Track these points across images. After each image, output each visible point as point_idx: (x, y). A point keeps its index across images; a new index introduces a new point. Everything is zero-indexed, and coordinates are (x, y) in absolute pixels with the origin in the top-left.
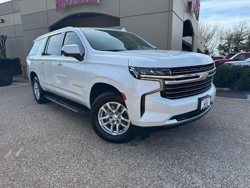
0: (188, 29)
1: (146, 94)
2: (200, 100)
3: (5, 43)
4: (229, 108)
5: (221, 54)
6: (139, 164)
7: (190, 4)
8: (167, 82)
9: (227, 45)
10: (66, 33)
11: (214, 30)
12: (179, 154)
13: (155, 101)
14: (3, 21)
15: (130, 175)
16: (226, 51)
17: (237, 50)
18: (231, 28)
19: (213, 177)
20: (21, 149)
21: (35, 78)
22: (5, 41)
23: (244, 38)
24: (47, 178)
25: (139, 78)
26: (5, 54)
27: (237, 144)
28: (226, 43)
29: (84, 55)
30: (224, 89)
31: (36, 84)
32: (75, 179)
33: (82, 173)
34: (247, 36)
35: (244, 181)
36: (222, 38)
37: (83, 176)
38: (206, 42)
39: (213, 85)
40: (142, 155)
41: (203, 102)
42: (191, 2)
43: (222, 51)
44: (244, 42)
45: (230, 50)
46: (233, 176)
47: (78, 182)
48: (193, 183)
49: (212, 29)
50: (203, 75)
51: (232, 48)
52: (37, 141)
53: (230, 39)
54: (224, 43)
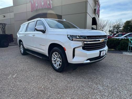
0: (94, 22)
1: (75, 48)
2: (100, 52)
3: (5, 27)
4: (114, 58)
5: (110, 34)
6: (72, 81)
7: (95, 10)
8: (85, 42)
9: (113, 30)
10: (37, 21)
11: (107, 23)
12: (91, 77)
13: (80, 51)
14: (4, 16)
15: (69, 85)
16: (112, 33)
17: (117, 32)
18: (115, 22)
19: (108, 86)
20: (16, 75)
21: (21, 43)
22: (5, 26)
23: (121, 27)
24: (29, 86)
25: (72, 40)
26: (5, 32)
27: (118, 73)
28: (112, 29)
29: (45, 30)
30: (112, 49)
31: (21, 46)
32: (43, 87)
33: (46, 84)
34: (122, 26)
35: (122, 88)
36: (110, 27)
37: (46, 85)
38: (103, 28)
39: (106, 46)
40: (74, 77)
41: (102, 53)
42: (96, 9)
43: (111, 33)
44: (121, 29)
45: (114, 32)
46: (117, 86)
47: (44, 88)
48: (98, 89)
49: (105, 22)
50: (102, 40)
51: (115, 32)
52: (23, 71)
53: (114, 27)
54: (111, 29)
